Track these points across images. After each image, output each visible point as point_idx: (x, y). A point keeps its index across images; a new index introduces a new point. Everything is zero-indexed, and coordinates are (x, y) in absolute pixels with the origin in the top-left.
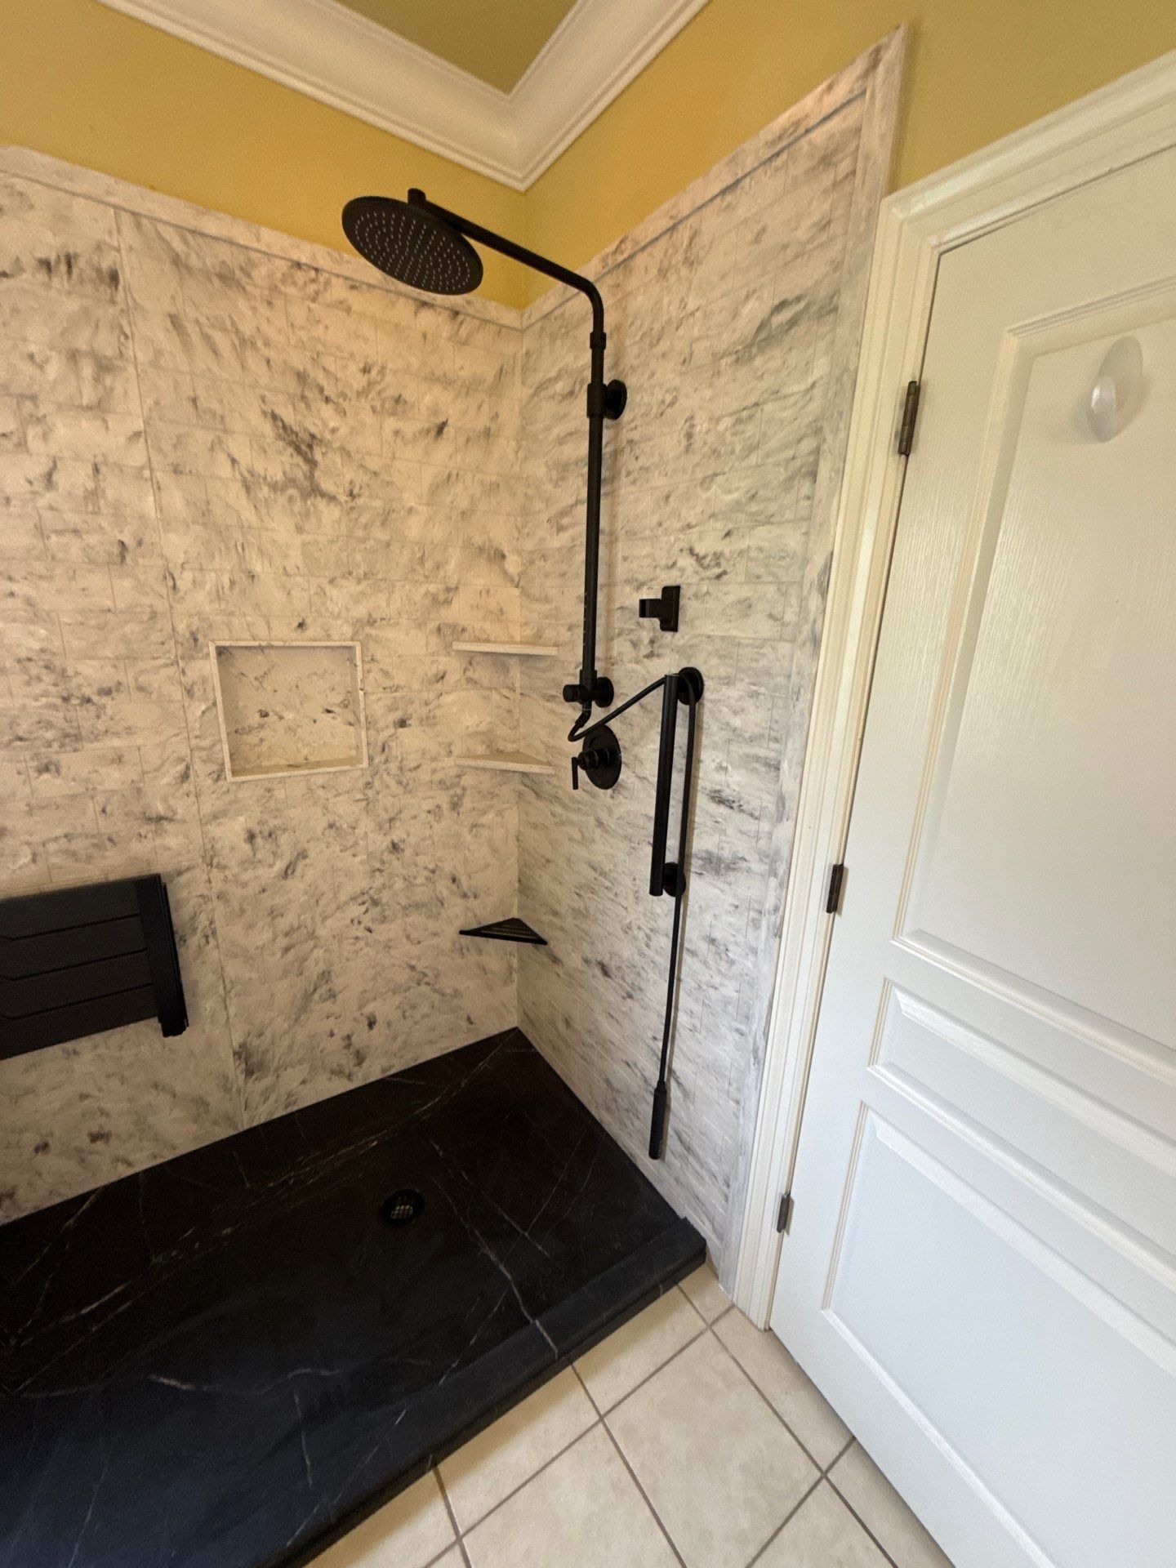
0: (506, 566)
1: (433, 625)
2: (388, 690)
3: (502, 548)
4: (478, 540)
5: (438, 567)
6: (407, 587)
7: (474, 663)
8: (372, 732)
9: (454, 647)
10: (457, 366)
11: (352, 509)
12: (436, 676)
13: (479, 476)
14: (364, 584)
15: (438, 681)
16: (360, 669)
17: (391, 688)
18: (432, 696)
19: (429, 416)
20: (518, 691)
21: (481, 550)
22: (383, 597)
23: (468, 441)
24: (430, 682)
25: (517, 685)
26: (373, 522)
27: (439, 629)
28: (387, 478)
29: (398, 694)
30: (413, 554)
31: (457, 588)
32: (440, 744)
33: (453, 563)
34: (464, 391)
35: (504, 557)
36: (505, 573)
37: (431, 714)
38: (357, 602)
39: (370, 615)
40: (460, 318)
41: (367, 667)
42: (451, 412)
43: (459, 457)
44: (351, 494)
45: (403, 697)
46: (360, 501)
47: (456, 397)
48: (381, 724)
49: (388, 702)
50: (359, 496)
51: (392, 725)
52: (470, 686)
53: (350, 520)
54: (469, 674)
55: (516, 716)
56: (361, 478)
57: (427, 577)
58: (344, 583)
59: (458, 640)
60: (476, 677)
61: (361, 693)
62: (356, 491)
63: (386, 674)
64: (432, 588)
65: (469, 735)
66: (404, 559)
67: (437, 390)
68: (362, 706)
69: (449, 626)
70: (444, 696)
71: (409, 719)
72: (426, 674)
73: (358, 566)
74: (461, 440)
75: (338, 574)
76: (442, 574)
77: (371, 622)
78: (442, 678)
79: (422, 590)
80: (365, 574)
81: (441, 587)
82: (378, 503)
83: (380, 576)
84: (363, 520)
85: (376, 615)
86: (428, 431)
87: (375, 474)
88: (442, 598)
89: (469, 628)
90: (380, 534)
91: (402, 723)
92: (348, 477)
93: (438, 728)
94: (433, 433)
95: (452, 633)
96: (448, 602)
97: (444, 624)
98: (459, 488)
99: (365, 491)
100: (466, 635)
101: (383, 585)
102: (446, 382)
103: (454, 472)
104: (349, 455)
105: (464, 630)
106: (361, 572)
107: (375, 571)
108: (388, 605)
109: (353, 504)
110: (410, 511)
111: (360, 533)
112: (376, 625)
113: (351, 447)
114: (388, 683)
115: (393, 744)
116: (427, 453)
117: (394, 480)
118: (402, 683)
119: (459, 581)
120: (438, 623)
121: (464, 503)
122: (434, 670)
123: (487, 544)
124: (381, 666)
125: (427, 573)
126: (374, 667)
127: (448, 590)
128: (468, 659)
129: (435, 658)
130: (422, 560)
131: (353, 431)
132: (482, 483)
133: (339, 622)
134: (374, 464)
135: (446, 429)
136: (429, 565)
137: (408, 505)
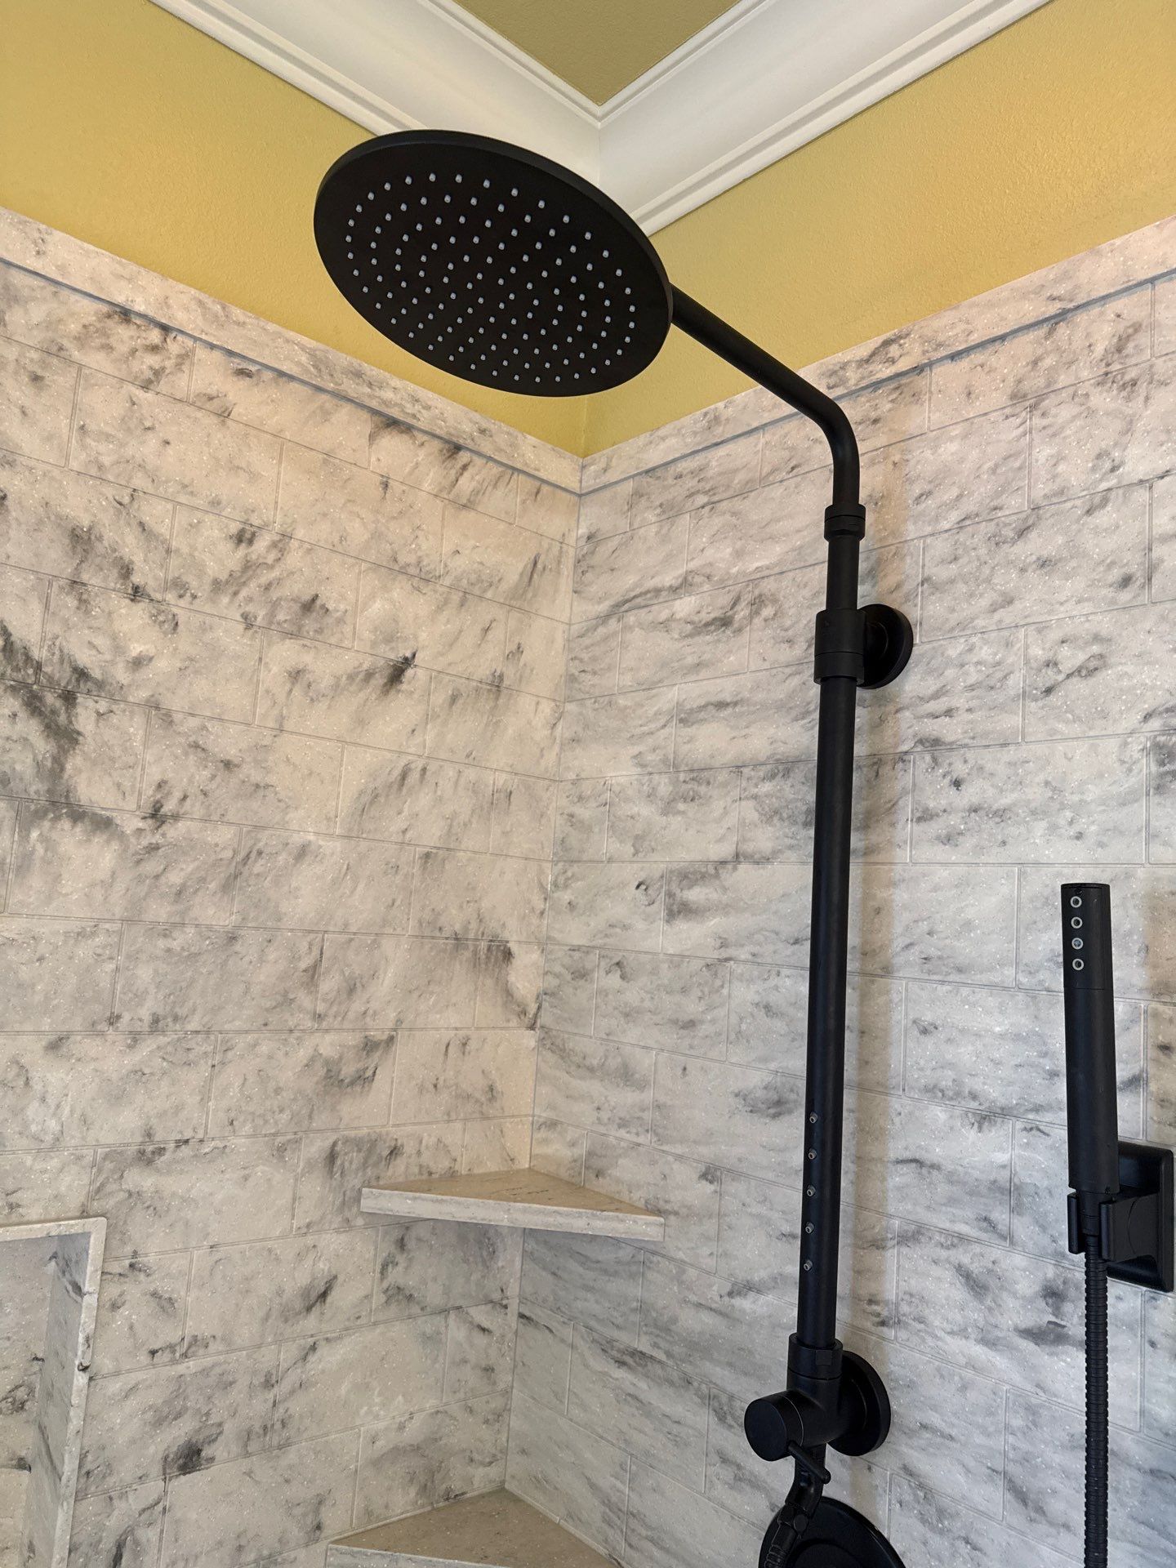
0: (512, 978)
1: (316, 1147)
2: (164, 1357)
3: (506, 935)
4: (455, 918)
5: (351, 991)
6: (264, 1049)
7: (411, 1244)
8: (91, 1505)
9: (367, 1204)
10: (447, 548)
11: (153, 848)
12: (306, 1292)
13: (471, 774)
14: (148, 1046)
15: (309, 1309)
16: (90, 1301)
17: (172, 1348)
18: (288, 1353)
19: (374, 644)
20: (514, 1307)
21: (458, 940)
22: (195, 1077)
23: (454, 699)
24: (288, 1315)
25: (513, 1290)
26: (203, 880)
27: (332, 1157)
28: (256, 776)
29: (191, 1366)
30: (295, 958)
31: (391, 1039)
32: (290, 1506)
33: (389, 978)
34: (456, 597)
35: (508, 955)
36: (508, 993)
37: (280, 1412)
38: (117, 1097)
39: (149, 1134)
40: (464, 457)
41: (113, 1291)
42: (423, 636)
43: (430, 736)
44: (156, 815)
45: (205, 1372)
46: (174, 832)
47: (440, 609)
48: (125, 1472)
49: (156, 1397)
50: (176, 817)
51: (156, 1470)
52: (394, 1309)
53: (140, 879)
54: (395, 1275)
55: (504, 1379)
56: (188, 775)
57: (319, 1017)
58: (91, 1047)
59: (374, 1183)
60: (410, 1282)
61: (81, 1379)
62: (169, 807)
63: (165, 1304)
64: (328, 1045)
65: (377, 1463)
66: (265, 975)
67: (399, 591)
68: (76, 1422)
69: (358, 1143)
70: (323, 1350)
71: (212, 1441)
72: (280, 1292)
73: (140, 997)
74: (440, 698)
75: (77, 1024)
76: (357, 1006)
77: (148, 1156)
78: (324, 1296)
79: (303, 1054)
80: (156, 1020)
81: (353, 1039)
82: (224, 836)
83: (193, 1025)
84: (175, 878)
85: (165, 1134)
86: (369, 675)
87: (228, 765)
88: (348, 1070)
89: (409, 1148)
90: (214, 913)
91: (190, 1459)
92: (155, 774)
93: (291, 1456)
94: (379, 680)
95: (364, 1165)
96: (363, 1079)
97: (347, 1141)
98: (424, 799)
99: (195, 808)
100: (399, 1167)
101: (201, 1047)
102: (421, 577)
103: (419, 765)
104: (168, 720)
105: (395, 1152)
106: (145, 1013)
107: (182, 1011)
108: (204, 1100)
109: (157, 838)
110: (302, 852)
111: (159, 911)
112: (161, 1161)
113: (175, 703)
114: (169, 1333)
115: (148, 1535)
116: (361, 722)
117: (272, 779)
118: (205, 1331)
119: (399, 1021)
120: (333, 1138)
121: (431, 834)
122: (303, 1278)
123: (474, 925)
124: (156, 1284)
125: (321, 1008)
126: (134, 1291)
127: (369, 1046)
128: (396, 1234)
129: (310, 1240)
130: (313, 971)
131: (188, 667)
132: (475, 789)
133: (54, 1163)
134: (228, 742)
135: (409, 673)
136: (329, 984)
137: (297, 839)
